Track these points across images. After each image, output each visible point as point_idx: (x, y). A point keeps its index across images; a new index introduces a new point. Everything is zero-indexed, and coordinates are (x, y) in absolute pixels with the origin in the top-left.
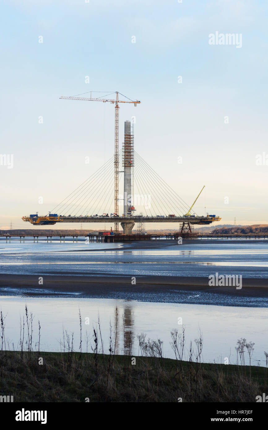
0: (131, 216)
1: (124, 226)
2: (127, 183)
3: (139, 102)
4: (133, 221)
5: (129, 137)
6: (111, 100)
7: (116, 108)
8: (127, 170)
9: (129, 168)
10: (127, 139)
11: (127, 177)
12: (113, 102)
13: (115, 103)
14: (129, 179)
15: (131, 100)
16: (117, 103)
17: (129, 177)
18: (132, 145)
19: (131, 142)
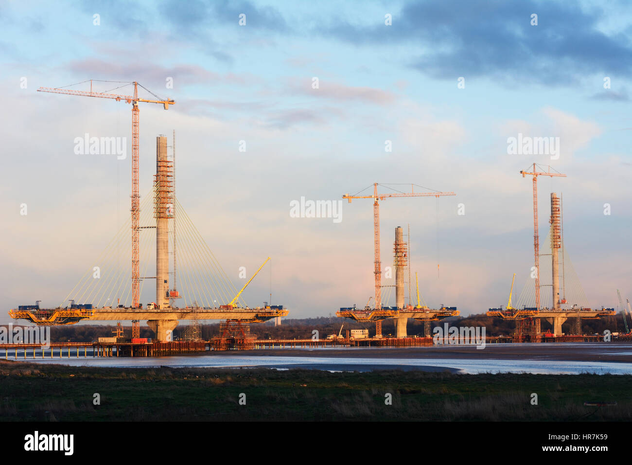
0: (169, 307)
1: (157, 326)
2: (163, 248)
3: (173, 101)
4: (174, 316)
5: (165, 164)
6: (125, 96)
7: (134, 112)
8: (162, 225)
9: (165, 219)
10: (162, 169)
11: (163, 237)
12: (128, 101)
13: (131, 104)
14: (166, 240)
15: (158, 98)
16: (136, 103)
17: (165, 238)
18: (169, 179)
19: (169, 174)
